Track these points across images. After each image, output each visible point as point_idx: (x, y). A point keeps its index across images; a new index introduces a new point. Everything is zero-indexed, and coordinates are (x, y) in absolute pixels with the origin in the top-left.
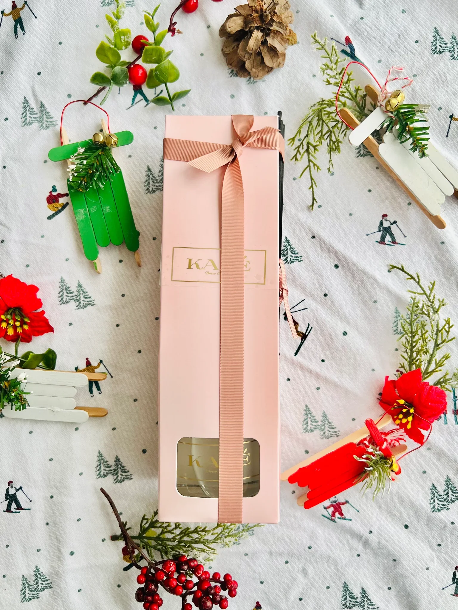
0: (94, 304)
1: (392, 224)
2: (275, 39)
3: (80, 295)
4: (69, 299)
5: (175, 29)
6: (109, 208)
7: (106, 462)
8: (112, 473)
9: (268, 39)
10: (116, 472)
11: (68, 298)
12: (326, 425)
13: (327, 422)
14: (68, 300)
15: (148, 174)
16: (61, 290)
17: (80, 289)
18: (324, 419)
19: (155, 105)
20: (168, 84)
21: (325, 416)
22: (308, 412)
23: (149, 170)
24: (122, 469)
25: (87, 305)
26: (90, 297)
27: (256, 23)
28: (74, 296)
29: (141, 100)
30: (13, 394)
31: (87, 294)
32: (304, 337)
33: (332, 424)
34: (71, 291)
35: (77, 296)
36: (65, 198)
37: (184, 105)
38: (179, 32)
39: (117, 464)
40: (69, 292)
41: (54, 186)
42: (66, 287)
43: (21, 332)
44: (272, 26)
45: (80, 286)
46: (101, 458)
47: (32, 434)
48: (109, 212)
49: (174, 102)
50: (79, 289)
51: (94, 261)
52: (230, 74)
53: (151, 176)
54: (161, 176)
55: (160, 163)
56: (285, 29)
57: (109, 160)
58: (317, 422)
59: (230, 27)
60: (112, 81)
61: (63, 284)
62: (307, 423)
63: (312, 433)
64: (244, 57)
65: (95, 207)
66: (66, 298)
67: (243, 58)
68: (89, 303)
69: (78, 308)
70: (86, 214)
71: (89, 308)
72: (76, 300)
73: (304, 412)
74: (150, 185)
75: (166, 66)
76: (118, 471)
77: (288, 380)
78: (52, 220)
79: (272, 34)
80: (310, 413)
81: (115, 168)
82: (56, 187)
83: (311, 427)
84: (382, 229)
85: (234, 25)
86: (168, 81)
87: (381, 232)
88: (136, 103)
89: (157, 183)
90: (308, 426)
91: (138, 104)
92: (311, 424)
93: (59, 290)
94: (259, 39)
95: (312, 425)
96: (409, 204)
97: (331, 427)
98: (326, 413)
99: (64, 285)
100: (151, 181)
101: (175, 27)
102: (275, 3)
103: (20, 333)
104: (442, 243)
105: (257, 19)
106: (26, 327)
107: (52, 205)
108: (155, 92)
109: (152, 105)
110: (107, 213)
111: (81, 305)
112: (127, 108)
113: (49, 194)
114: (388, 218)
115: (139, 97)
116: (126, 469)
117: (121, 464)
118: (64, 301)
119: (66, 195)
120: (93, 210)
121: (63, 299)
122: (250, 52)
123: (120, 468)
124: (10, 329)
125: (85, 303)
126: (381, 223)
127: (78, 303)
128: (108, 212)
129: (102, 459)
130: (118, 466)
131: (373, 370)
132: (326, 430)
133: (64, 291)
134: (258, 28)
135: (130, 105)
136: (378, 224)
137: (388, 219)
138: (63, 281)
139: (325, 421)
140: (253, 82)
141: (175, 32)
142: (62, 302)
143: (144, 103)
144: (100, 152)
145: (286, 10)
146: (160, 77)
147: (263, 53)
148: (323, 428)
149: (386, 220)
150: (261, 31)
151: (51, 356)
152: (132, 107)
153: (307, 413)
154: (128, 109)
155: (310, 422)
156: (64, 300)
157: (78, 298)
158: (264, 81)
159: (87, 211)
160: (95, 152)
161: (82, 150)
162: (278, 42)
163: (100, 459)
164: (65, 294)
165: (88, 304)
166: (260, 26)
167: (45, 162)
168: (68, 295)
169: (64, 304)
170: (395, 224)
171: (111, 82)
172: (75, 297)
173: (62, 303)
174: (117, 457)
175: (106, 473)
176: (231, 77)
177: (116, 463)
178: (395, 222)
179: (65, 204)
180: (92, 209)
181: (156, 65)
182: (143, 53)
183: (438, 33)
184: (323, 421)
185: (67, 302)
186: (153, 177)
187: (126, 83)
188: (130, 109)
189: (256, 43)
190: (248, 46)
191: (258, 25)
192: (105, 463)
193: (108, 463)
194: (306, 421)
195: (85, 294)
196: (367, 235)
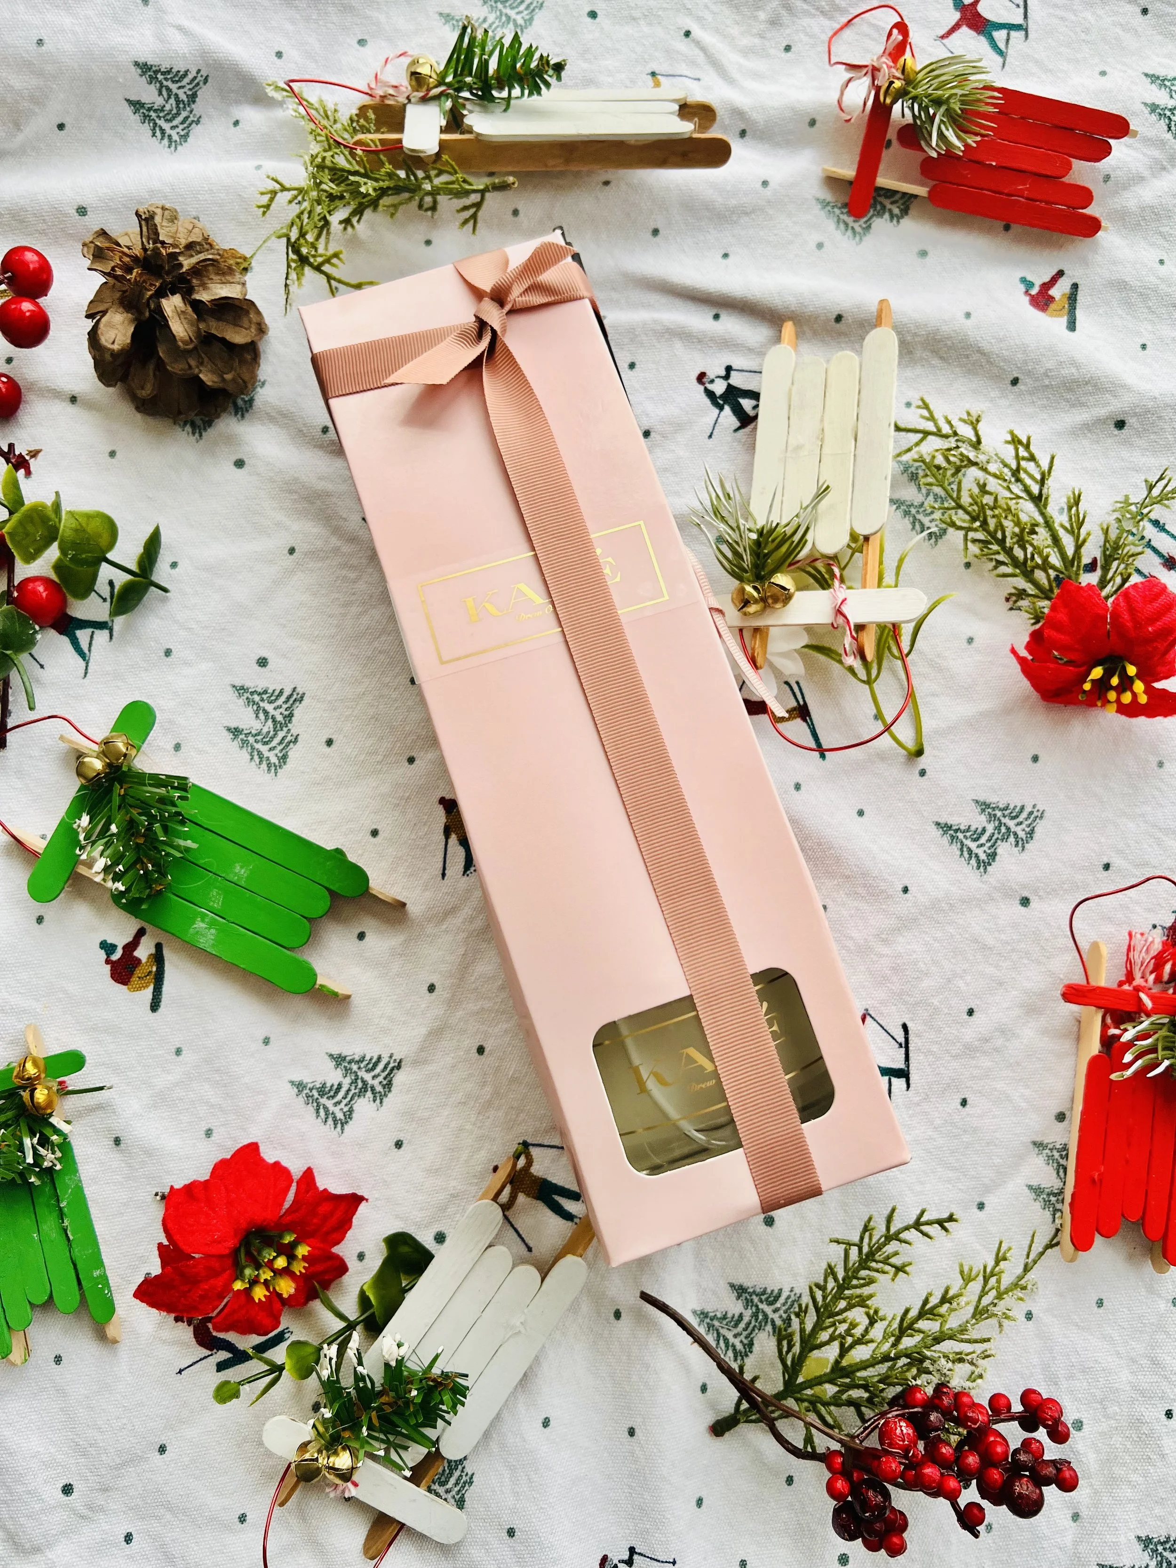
0: (400, 1061)
1: (727, 377)
2: (210, 285)
3: (357, 1076)
4: (346, 1105)
5: (21, 455)
6: (242, 867)
7: (724, 1317)
8: (755, 1326)
9: (197, 297)
10: (761, 1317)
11: (342, 1105)
12: (1003, 820)
13: (999, 814)
14: (346, 1109)
15: (242, 740)
16: (315, 1104)
17: (346, 1064)
18: (989, 814)
19: (124, 616)
20: (109, 556)
21: (984, 806)
22: (952, 832)
23: (235, 732)
24: (767, 1299)
25: (388, 1079)
26: (379, 1058)
27: (151, 285)
28: (349, 1090)
29: (92, 637)
30: (414, 1393)
31: (368, 1058)
32: (802, 712)
33: (1011, 807)
34: (335, 1087)
35: (354, 1082)
36: (144, 940)
37: (174, 565)
38: (34, 454)
39: (746, 1299)
40: (332, 1093)
41: (101, 943)
42: (317, 1089)
43: (304, 1267)
44: (181, 265)
45: (339, 1060)
46: (708, 1320)
47: (552, 1422)
48: (248, 872)
49: (154, 574)
50: (345, 1067)
51: (317, 986)
52: (194, 434)
53: (251, 739)
54: (266, 719)
55: (241, 700)
56: (206, 246)
57: (150, 785)
58: (984, 830)
59: (113, 343)
60: (8, 652)
61: (307, 1091)
62: (970, 851)
63: (997, 858)
64: (190, 367)
65: (215, 894)
66: (339, 1107)
67: (189, 372)
68: (389, 1069)
69: (378, 1101)
70: (212, 924)
71: (399, 1078)
72: (360, 1092)
73: (946, 839)
74: (266, 754)
75: (73, 526)
76: (763, 1312)
77: (861, 813)
78: (163, 1004)
79: (195, 282)
80: (956, 831)
81: (176, 784)
82: (105, 941)
83: (985, 852)
84: (721, 402)
85: (116, 332)
86: (104, 548)
87: (727, 409)
88: (90, 651)
89: (272, 738)
90: (977, 856)
91: (92, 648)
92: (978, 847)
93: (311, 1109)
94: (183, 309)
95: (982, 845)
96: (716, 317)
97: (1014, 814)
98: (981, 799)
99: (311, 1090)
100: (259, 746)
101: (17, 453)
102: (146, 220)
103: (304, 1271)
104: (839, 318)
105: (144, 277)
106: (302, 1250)
107: (134, 979)
108: (101, 597)
109: (119, 622)
110: (247, 878)
111: (379, 1088)
112: (83, 675)
113: (108, 967)
114: (711, 375)
115: (83, 635)
116: (772, 1291)
117: (754, 1292)
118: (343, 1117)
119: (141, 933)
120: (216, 900)
121: (335, 1117)
122: (191, 346)
123: (761, 1301)
124: (279, 1285)
125: (380, 1079)
126: (710, 394)
127: (369, 1094)
128: (245, 875)
129: (712, 1320)
130: (752, 1301)
131: (970, 640)
132: (1013, 828)
133: (323, 1101)
134: (161, 293)
135: (83, 664)
136: (707, 401)
137: (712, 377)
138: (300, 1086)
139: (995, 815)
140: (248, 406)
141: (26, 462)
142: (341, 1123)
143: (101, 636)
144: (118, 791)
145: (176, 222)
146: (84, 556)
147: (213, 331)
148: (1003, 830)
149: (712, 381)
150: (173, 294)
151: (405, 1249)
152: (90, 664)
153: (952, 837)
154: (86, 673)
155: (973, 845)
156: (340, 1115)
157: (360, 1085)
158: (263, 383)
159: (208, 915)
160: (110, 801)
161: (85, 820)
162: (219, 286)
163: (708, 1324)
164: (329, 1104)
165: (389, 1074)
166: (161, 284)
167: (40, 920)
168: (336, 1100)
169: (347, 1122)
170: (733, 373)
171: (7, 655)
172: (353, 1088)
173: (342, 1126)
174: (732, 1286)
175: (746, 1338)
176: (201, 436)
177: (743, 1298)
178: (729, 369)
179: (157, 951)
180: (214, 902)
181: (55, 545)
182: (11, 546)
183: (453, 19)
184: (992, 817)
185: (349, 1115)
186: (256, 735)
187: (36, 632)
188: (89, 670)
189: (184, 322)
190: (177, 338)
191: (157, 284)
192: (725, 1322)
193: (729, 1315)
194: (965, 849)
195: (365, 1063)
196: (710, 436)
